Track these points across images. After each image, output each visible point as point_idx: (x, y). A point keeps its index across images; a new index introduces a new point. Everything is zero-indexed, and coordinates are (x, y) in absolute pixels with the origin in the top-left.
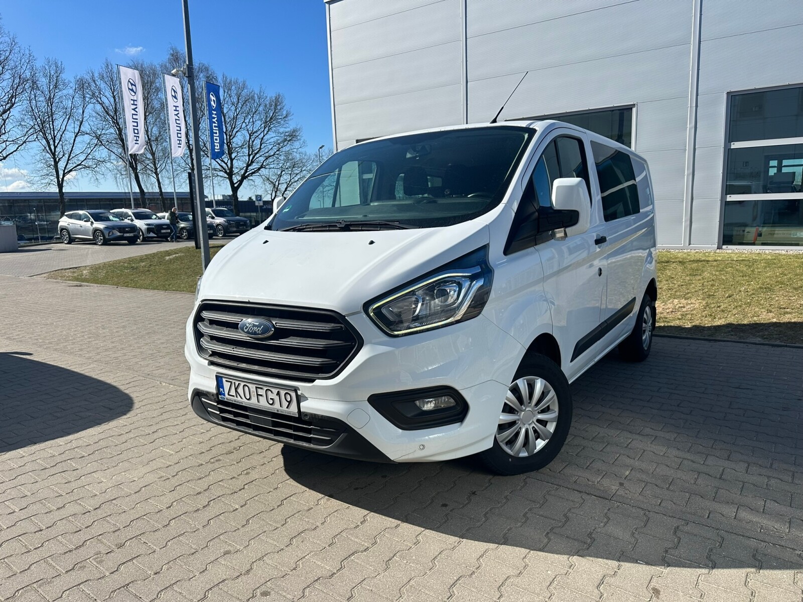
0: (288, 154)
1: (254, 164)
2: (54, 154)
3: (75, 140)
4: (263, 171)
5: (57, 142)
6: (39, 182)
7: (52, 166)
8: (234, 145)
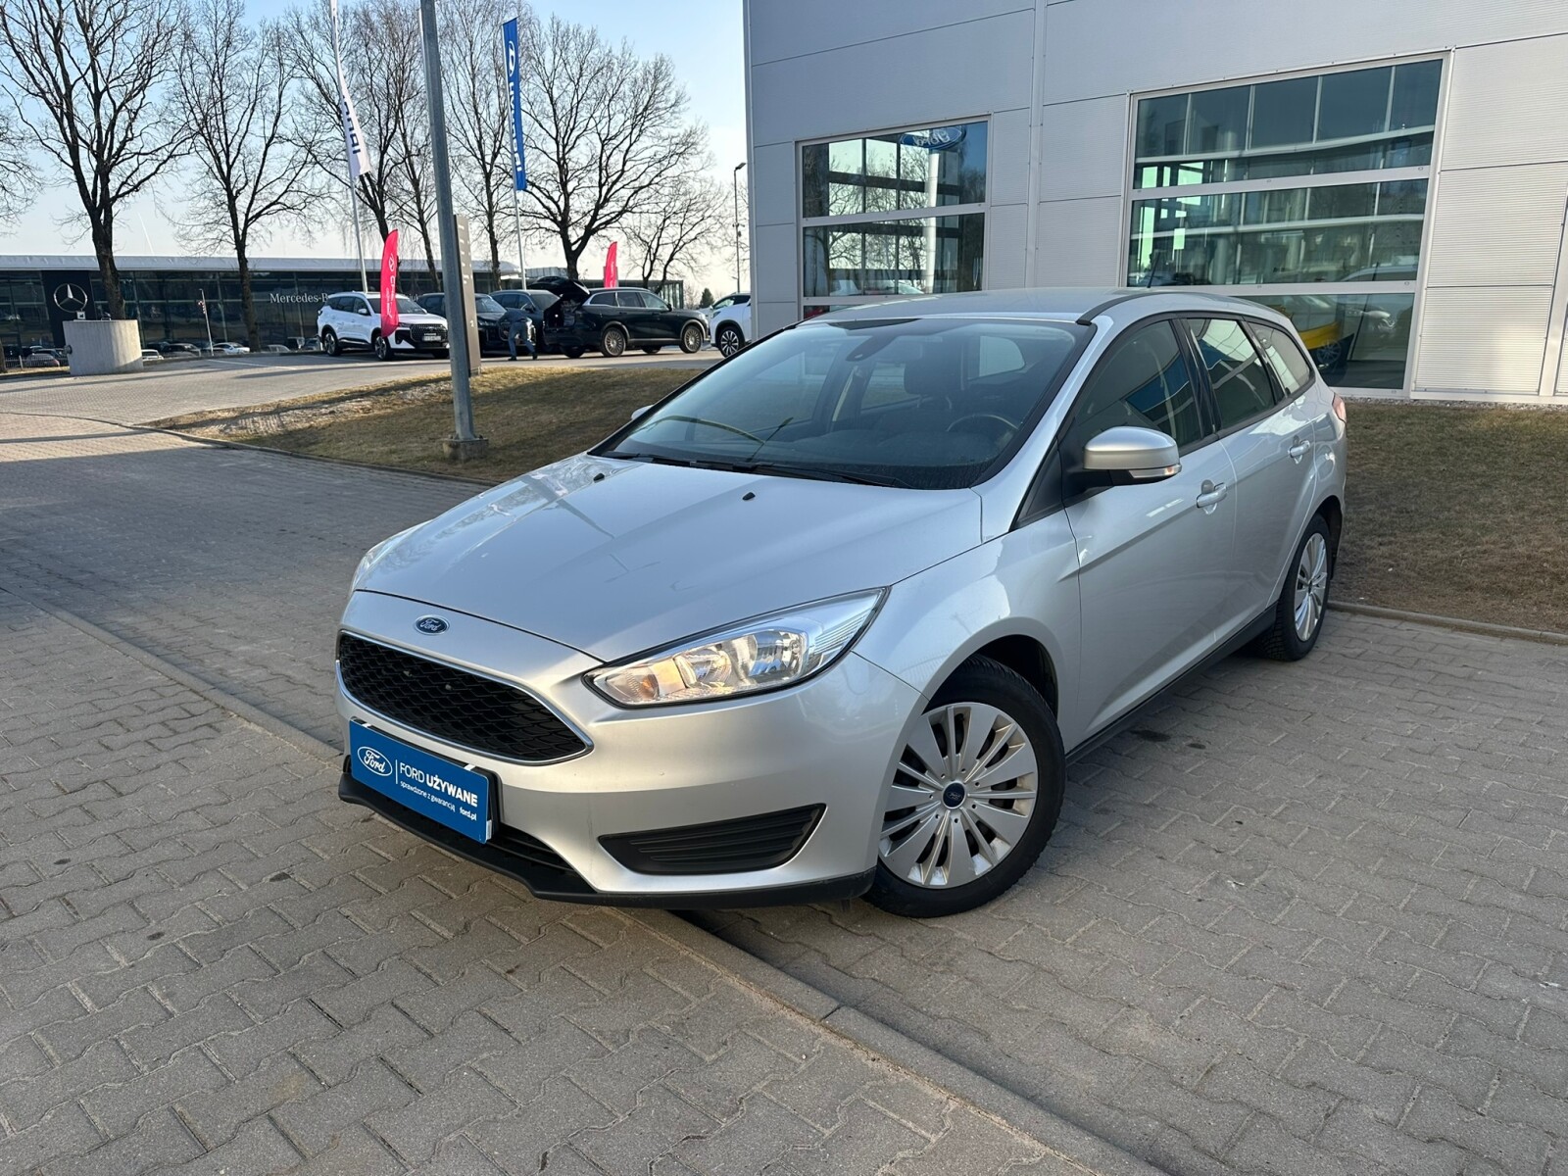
0: (678, 181)
1: (610, 204)
2: (226, 180)
3: (265, 154)
4: (627, 219)
5: (233, 156)
6: (201, 237)
7: (224, 206)
8: (570, 164)
